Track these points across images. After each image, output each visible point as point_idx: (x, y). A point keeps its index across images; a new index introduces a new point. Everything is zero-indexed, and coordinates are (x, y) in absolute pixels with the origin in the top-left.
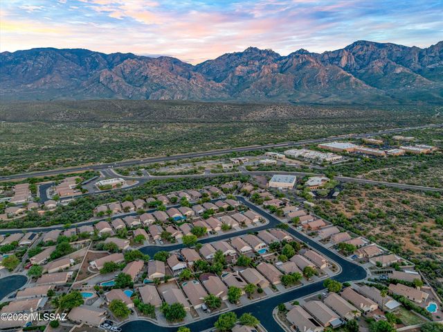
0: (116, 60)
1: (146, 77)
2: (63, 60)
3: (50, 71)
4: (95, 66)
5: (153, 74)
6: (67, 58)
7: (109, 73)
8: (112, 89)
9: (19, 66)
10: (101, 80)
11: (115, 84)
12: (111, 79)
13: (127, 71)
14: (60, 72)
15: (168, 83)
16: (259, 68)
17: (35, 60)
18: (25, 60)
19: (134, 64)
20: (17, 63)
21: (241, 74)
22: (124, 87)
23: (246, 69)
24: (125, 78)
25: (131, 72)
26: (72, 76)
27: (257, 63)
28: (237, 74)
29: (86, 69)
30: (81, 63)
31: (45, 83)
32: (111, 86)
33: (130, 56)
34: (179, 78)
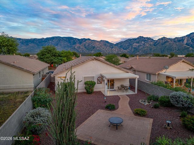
0: (83, 41)
1: (94, 47)
2: (62, 41)
3: (57, 45)
4: (75, 43)
5: (97, 46)
6: (64, 40)
7: (79, 45)
9: (46, 43)
10: (76, 48)
11: (81, 49)
12: (80, 47)
14: (61, 45)
15: (103, 50)
16: (144, 44)
17: (52, 41)
18: (49, 41)
19: (90, 42)
21: (136, 47)
22: (84, 50)
23: (138, 45)
24: (86, 48)
25: (88, 46)
26: (65, 47)
27: (143, 42)
28: (134, 46)
29: (71, 45)
30: (69, 42)
32: (79, 50)
33: (89, 39)
34: (108, 48)
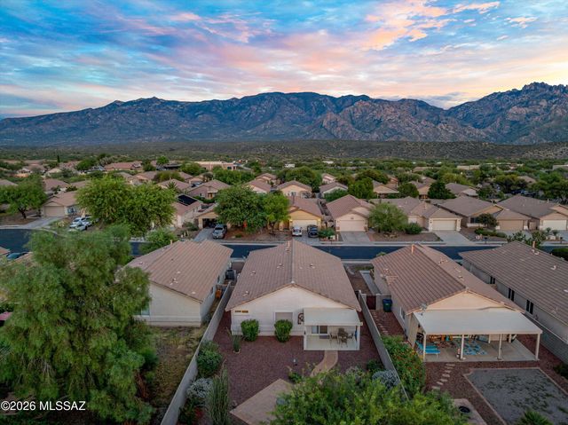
0: (347, 103)
1: (379, 121)
2: (287, 104)
3: (272, 117)
4: (321, 111)
5: (389, 118)
6: (291, 102)
7: (334, 116)
8: (335, 134)
9: (243, 111)
10: (325, 124)
11: (339, 129)
12: (336, 123)
13: (358, 115)
14: (282, 117)
15: (407, 129)
16: (547, 109)
17: (260, 106)
18: (249, 105)
19: (367, 106)
20: (242, 108)
21: (517, 118)
22: (350, 132)
23: (524, 111)
24: (353, 124)
25: (362, 117)
26: (294, 122)
27: (544, 103)
28: (510, 118)
29: (310, 115)
30: (307, 108)
31: (265, 129)
32: (334, 132)
33: (365, 98)
34: (422, 123)
